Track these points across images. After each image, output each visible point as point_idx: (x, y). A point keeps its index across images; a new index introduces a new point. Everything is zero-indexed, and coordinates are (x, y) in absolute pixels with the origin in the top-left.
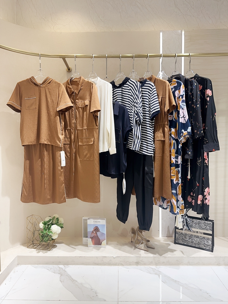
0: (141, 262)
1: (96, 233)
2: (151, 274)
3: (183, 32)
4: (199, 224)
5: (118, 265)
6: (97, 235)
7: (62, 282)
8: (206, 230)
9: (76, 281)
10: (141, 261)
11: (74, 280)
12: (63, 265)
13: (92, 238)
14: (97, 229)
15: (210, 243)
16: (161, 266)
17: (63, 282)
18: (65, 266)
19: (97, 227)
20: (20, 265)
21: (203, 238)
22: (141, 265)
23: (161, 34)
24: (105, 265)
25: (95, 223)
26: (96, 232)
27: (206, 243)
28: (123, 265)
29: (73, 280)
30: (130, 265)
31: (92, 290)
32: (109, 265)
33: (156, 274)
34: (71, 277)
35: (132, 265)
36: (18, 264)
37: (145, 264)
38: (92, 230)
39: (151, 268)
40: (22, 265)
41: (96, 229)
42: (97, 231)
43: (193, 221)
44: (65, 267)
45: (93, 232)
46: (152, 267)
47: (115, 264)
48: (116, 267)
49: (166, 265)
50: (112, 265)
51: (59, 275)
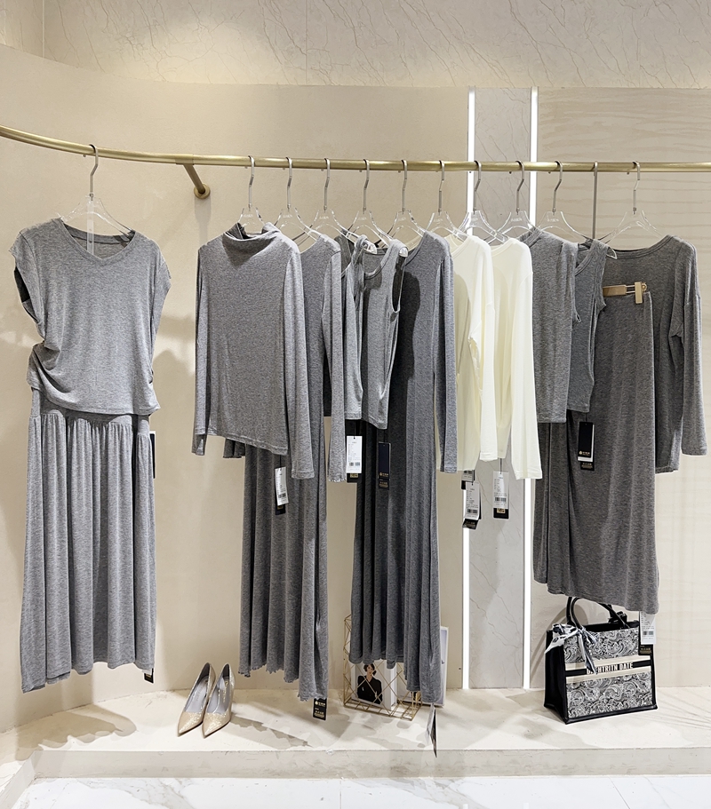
0: (407, 766)
2: (436, 802)
10: (409, 764)
12: (175, 777)
18: (181, 780)
22: (407, 776)
24: (300, 776)
28: (354, 776)
30: (376, 775)
32: (312, 777)
33: (450, 802)
35: (380, 776)
46: (439, 780)
47: (331, 773)
48: (334, 782)
50: (320, 777)
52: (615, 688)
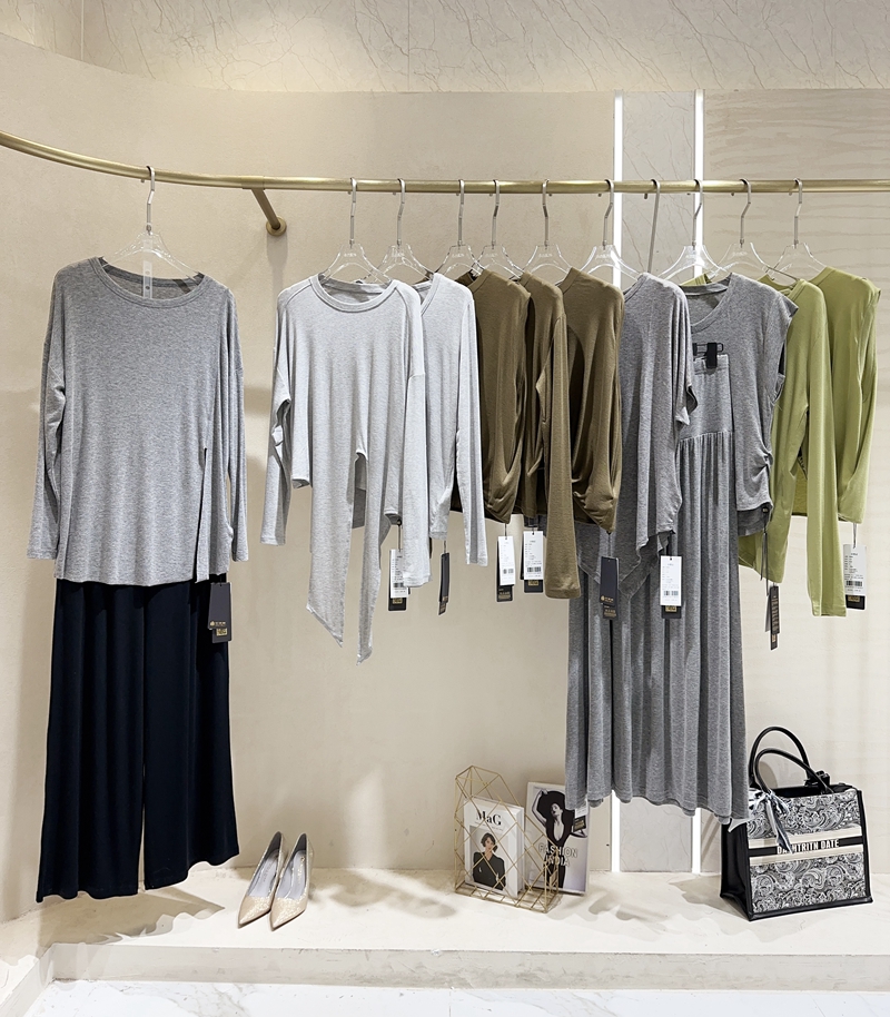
0: (539, 974)
3: (699, 99)
5: (450, 986)
10: (541, 970)
12: (234, 981)
16: (618, 991)
18: (242, 985)
22: (537, 986)
23: (619, 103)
24: (397, 984)
28: (467, 985)
30: (497, 985)
32: (413, 985)
35: (504, 986)
37: (555, 983)
44: (241, 989)
47: (437, 981)
48: (442, 992)
50: (423, 986)
52: (816, 872)
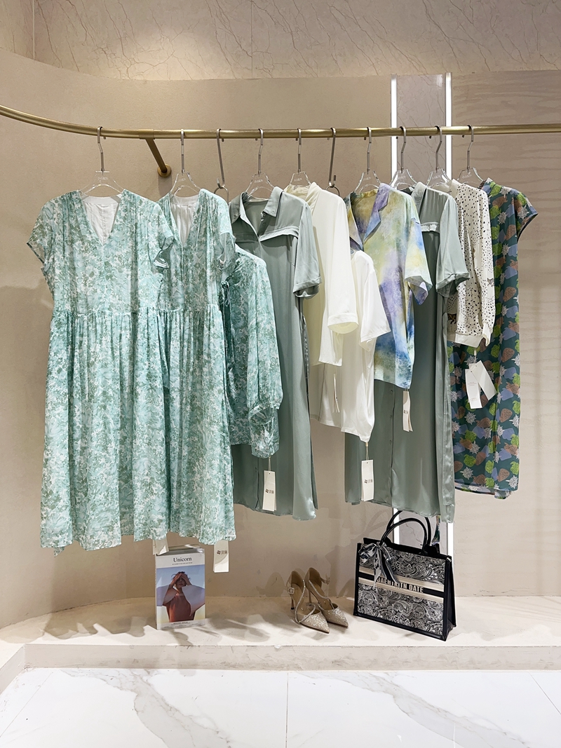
0: (346, 660)
1: (180, 590)
2: (373, 691)
3: (449, 80)
4: (414, 566)
5: (288, 670)
6: (181, 595)
7: (139, 713)
8: (429, 581)
9: (177, 710)
10: (348, 658)
11: (171, 708)
13: (167, 604)
14: (181, 580)
15: (439, 617)
16: (400, 672)
17: (143, 712)
19: (183, 573)
20: (31, 669)
21: (423, 602)
22: (346, 668)
23: (394, 83)
24: (252, 668)
25: (177, 562)
26: (179, 587)
27: (429, 617)
28: (299, 668)
29: (169, 709)
30: (319, 668)
31: (218, 732)
32: (263, 669)
33: (386, 692)
34: (163, 699)
35: (324, 668)
36: (27, 667)
37: (357, 666)
38: (170, 582)
39: (375, 676)
40: (36, 669)
41: (179, 579)
42: (183, 583)
43: (399, 558)
45: (170, 588)
46: (375, 673)
47: (280, 667)
48: (283, 673)
49: (412, 667)
50: (270, 670)
51: (133, 693)
